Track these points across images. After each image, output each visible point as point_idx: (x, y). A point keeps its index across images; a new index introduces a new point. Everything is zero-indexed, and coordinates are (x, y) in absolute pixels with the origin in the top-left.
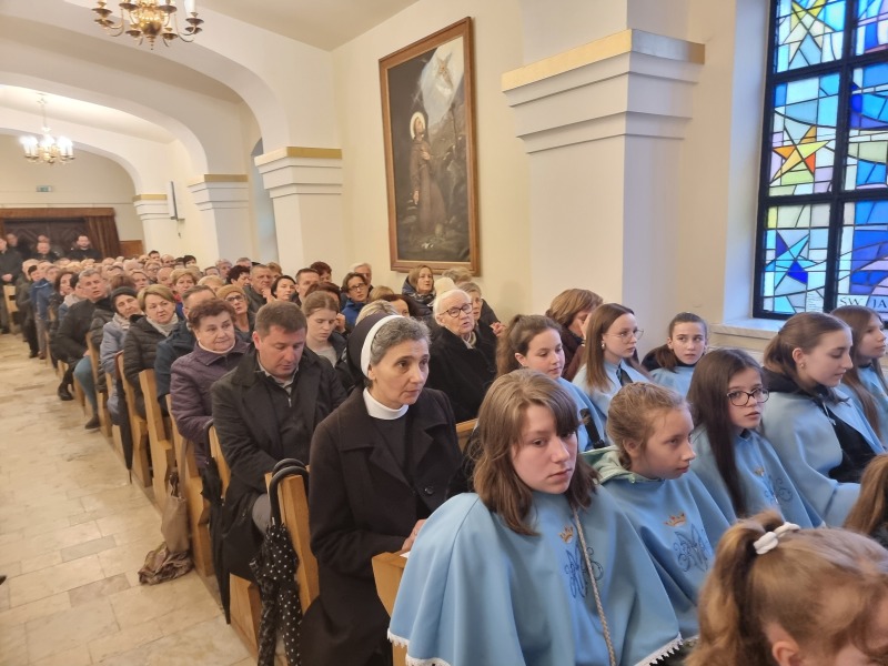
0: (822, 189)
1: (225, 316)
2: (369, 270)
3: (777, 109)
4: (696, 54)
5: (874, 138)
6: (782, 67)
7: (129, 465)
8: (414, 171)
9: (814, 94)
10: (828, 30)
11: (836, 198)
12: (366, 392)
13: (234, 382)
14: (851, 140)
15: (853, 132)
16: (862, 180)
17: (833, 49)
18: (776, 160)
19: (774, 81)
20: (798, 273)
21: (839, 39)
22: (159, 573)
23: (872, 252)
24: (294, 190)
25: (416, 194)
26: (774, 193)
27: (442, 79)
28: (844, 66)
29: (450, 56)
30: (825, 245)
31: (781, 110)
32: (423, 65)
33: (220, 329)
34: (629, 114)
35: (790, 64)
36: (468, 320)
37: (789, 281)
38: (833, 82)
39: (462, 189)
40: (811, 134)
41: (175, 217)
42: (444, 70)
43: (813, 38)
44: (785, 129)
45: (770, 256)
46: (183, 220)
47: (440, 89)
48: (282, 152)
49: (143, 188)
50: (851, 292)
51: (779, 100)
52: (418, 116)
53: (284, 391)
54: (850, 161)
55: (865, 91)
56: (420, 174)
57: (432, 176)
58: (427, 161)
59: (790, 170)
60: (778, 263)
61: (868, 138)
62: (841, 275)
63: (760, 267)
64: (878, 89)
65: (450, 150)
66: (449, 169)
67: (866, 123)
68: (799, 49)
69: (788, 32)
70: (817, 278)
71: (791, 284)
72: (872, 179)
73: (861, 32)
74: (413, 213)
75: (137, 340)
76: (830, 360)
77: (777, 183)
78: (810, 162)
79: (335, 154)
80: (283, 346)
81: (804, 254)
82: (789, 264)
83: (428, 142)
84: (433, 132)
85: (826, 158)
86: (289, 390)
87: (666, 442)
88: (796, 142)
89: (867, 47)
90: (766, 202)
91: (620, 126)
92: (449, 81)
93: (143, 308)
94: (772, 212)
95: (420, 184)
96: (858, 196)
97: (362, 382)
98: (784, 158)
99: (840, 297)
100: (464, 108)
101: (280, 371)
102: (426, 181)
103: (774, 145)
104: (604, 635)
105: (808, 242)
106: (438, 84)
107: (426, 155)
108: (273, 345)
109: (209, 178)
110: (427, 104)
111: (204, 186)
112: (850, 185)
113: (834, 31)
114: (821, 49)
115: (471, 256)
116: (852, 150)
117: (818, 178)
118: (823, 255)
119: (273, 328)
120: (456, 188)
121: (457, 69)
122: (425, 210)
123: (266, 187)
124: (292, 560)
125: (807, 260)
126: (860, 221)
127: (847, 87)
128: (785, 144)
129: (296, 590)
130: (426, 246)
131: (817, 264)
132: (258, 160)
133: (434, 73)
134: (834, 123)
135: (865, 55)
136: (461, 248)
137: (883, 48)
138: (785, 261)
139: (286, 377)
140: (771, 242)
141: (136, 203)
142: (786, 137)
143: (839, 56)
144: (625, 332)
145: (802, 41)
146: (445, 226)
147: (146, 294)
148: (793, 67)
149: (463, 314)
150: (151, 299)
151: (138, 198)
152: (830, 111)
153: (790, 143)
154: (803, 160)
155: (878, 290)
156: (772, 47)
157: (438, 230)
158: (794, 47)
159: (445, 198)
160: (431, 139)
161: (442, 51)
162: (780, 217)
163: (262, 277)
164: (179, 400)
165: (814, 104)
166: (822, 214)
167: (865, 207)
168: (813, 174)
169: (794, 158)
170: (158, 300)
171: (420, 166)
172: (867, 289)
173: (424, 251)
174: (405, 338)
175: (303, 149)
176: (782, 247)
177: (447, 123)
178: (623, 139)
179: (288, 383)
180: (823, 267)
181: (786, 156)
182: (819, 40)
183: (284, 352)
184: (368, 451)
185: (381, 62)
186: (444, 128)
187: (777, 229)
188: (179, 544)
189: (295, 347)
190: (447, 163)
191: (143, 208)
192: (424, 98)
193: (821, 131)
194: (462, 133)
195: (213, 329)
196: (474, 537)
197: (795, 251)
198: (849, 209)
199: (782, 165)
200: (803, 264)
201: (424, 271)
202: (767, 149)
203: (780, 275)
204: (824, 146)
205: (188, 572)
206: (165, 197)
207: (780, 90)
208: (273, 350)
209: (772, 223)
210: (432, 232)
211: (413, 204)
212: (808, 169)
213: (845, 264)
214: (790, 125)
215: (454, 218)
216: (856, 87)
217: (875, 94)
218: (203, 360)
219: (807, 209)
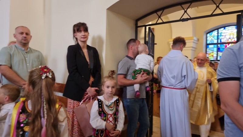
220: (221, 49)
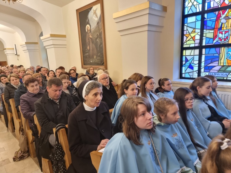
0: (197, 45)
1: (36, 83)
2: (76, 68)
3: (185, 24)
4: (165, 9)
5: (210, 32)
6: (186, 13)
7: (7, 126)
8: (87, 41)
9: (194, 20)
10: (198, 4)
11: (200, 47)
12: (84, 103)
13: (41, 102)
14: (204, 32)
15: (205, 30)
16: (207, 43)
17: (199, 9)
18: (185, 38)
19: (184, 17)
20: (191, 67)
21: (201, 6)
22: (19, 158)
23: (209, 61)
24: (53, 46)
25: (88, 47)
26: (185, 46)
27: (95, 15)
28: (202, 13)
29: (97, 9)
30: (198, 60)
31: (186, 25)
32: (89, 12)
33: (35, 86)
34: (149, 25)
35: (188, 12)
36: (108, 81)
37: (189, 69)
38: (199, 17)
39: (101, 46)
40: (194, 31)
41: (17, 54)
42: (95, 13)
43: (194, 6)
44: (187, 29)
45: (184, 63)
46: (19, 55)
47: (94, 18)
48: (49, 36)
49: (7, 46)
50: (204, 72)
51: (185, 22)
52: (88, 26)
53: (57, 104)
54: (204, 38)
55: (208, 19)
56: (89, 42)
57: (93, 42)
58: (91, 38)
59: (188, 40)
60: (186, 65)
61: (208, 32)
62: (202, 67)
63: (181, 66)
64: (211, 19)
65: (98, 35)
66: (97, 40)
67: (208, 28)
68: (190, 8)
69: (188, 4)
70: (196, 68)
71: (189, 70)
72: (209, 42)
73: (206, 4)
74: (87, 52)
75: (8, 90)
76: (207, 89)
77: (185, 44)
78: (194, 38)
79: (64, 36)
80: (56, 91)
81: (192, 62)
82: (189, 65)
83: (91, 33)
84: (92, 30)
85: (198, 37)
86: (58, 103)
87: (172, 114)
88: (190, 33)
89: (208, 8)
90: (183, 49)
91: (146, 28)
92: (97, 16)
93: (10, 81)
94: (184, 51)
95: (89, 44)
96: (206, 47)
97: (83, 100)
98: (187, 37)
99: (202, 73)
100: (101, 24)
101: (55, 98)
102: (91, 44)
103: (185, 34)
104: (161, 171)
105: (193, 59)
106: (93, 17)
107: (91, 37)
108: (53, 90)
109: (26, 43)
110: (90, 22)
111: (25, 45)
112: (204, 44)
113: (199, 4)
114: (196, 9)
115: (104, 64)
116: (204, 35)
117: (196, 42)
118: (197, 62)
119: (53, 85)
120: (100, 46)
121: (99, 13)
122: (91, 51)
123: (44, 45)
124: (63, 154)
125: (193, 63)
126: (206, 53)
127: (203, 18)
128: (187, 33)
129: (64, 162)
130: (92, 61)
131: (196, 65)
132: (42, 38)
133: (92, 14)
134: (200, 28)
135: (207, 10)
136: (102, 62)
137: (212, 8)
138: (188, 64)
139: (57, 99)
140: (184, 59)
141: (5, 51)
142: (187, 32)
143: (201, 10)
144: (151, 84)
145: (191, 6)
146: (97, 56)
147: (10, 77)
148: (189, 13)
149: (106, 80)
150: (12, 78)
151: (5, 49)
152: (199, 25)
153: (188, 33)
154: (192, 38)
155: (211, 71)
156: (184, 8)
157: (95, 57)
158: (189, 8)
159: (97, 48)
160: (92, 32)
161: (94, 8)
162: (187, 53)
163: (44, 71)
164: (23, 107)
165: (195, 23)
166: (197, 52)
167: (208, 50)
168: (194, 41)
169: (190, 37)
170: (14, 78)
171: (89, 39)
172: (208, 71)
173: (91, 63)
174: (95, 87)
175: (55, 35)
176: (187, 60)
177: (96, 27)
178: (147, 31)
179: (58, 101)
180: (197, 65)
181: (187, 36)
182: (196, 6)
183: (56, 92)
184: (86, 120)
185: (77, 10)
186: (96, 29)
187: (185, 56)
188: (25, 149)
189: (60, 91)
190: (97, 39)
191: (7, 52)
192: (90, 21)
193: (196, 30)
194: (101, 30)
195: (33, 86)
196: (124, 146)
197: (190, 61)
198: (204, 50)
199: (187, 39)
200: (192, 65)
201: (91, 68)
202: (183, 35)
203: (186, 68)
204: (197, 34)
205: (28, 157)
206: (13, 49)
207: (186, 19)
208: (53, 92)
209: (184, 54)
210: (93, 57)
211: (87, 50)
212: (193, 40)
213: (203, 64)
214: (188, 28)
215: (99, 54)
216: (205, 19)
217: (210, 20)
218: (30, 96)
219: (193, 50)
220: (209, 24)
